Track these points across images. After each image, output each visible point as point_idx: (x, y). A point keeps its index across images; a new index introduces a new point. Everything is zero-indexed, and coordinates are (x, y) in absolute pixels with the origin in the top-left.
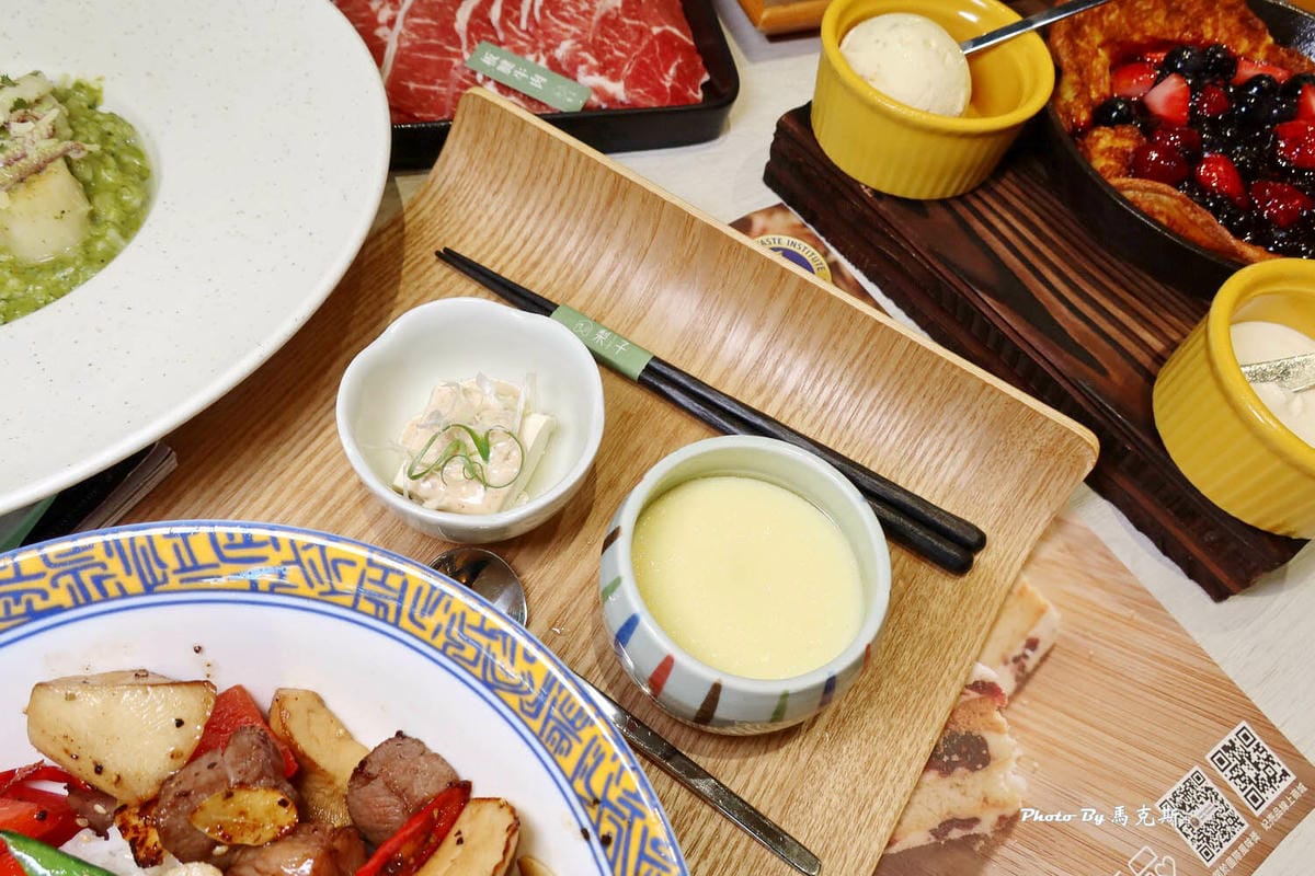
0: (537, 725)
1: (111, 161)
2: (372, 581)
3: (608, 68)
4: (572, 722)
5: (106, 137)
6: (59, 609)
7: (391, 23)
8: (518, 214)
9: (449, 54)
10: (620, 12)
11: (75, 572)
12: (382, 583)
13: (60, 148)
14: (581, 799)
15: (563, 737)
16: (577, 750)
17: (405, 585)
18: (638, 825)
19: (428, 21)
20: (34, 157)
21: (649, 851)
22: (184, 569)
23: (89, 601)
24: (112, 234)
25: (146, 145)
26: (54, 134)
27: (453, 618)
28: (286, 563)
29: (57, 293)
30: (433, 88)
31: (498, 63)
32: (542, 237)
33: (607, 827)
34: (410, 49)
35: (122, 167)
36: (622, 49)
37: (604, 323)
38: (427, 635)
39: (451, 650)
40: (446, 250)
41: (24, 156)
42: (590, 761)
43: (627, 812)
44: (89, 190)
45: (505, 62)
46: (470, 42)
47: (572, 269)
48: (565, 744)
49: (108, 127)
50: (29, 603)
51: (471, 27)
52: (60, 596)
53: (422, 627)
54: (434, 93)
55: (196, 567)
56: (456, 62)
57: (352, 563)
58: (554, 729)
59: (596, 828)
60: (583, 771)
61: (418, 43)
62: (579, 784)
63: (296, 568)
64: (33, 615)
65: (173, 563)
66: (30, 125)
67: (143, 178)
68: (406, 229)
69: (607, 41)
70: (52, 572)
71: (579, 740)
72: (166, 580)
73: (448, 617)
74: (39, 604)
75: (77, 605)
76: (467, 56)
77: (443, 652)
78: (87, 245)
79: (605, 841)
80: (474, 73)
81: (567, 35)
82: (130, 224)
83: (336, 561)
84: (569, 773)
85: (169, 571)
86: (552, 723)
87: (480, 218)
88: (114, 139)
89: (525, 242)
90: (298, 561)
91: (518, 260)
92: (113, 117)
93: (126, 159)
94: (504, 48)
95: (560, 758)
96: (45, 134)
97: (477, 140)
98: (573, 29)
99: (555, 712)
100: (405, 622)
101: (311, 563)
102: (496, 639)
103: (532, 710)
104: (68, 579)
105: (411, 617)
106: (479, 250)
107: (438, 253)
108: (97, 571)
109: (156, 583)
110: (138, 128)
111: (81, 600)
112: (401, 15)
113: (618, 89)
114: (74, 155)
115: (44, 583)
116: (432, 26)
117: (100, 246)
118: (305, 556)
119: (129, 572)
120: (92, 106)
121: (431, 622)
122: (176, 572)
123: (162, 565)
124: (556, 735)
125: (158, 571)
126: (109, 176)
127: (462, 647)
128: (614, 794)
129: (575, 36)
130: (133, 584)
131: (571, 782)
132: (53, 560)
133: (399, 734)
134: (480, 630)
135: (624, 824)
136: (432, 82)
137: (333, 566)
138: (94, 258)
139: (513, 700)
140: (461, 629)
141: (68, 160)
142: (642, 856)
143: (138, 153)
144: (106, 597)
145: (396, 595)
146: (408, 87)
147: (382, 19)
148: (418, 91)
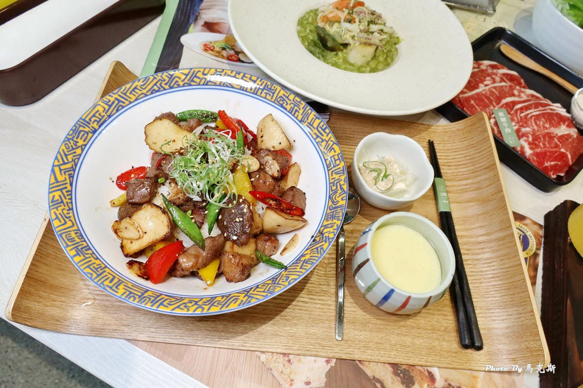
0: (329, 211)
1: (385, 56)
2: (334, 158)
3: (533, 145)
4: (335, 217)
5: (389, 51)
6: (285, 109)
7: (486, 85)
8: (460, 151)
9: (492, 104)
10: (557, 136)
11: (295, 105)
12: (335, 160)
13: (378, 44)
14: (320, 230)
15: (330, 218)
16: (330, 222)
17: (339, 164)
18: (323, 243)
19: (497, 93)
20: (372, 41)
21: (319, 249)
22: (309, 124)
23: (291, 113)
24: (368, 69)
25: (395, 60)
26: (381, 41)
27: (339, 179)
28: (325, 140)
29: (345, 69)
30: (478, 108)
31: (503, 117)
32: (459, 161)
33: (318, 239)
34: (483, 95)
35: (386, 59)
36: (544, 144)
37: (449, 194)
38: (331, 178)
39: (332, 184)
40: (432, 142)
41: (371, 40)
42: (329, 226)
43: (324, 239)
44: (374, 57)
45: (505, 119)
46: (502, 106)
47: (457, 175)
48: (329, 219)
49: (393, 50)
50: (284, 103)
51: (507, 104)
52: (288, 107)
53: (332, 175)
54: (476, 108)
55: (312, 125)
56: (492, 107)
57: (335, 152)
58: (331, 215)
59: (316, 237)
60: (326, 227)
61: (488, 95)
62: (322, 228)
63: (326, 143)
64: (282, 106)
65: (309, 121)
66: (379, 35)
67: (387, 65)
68: (429, 129)
69: (542, 139)
70: (293, 102)
71: (332, 221)
72: (305, 122)
73: (338, 178)
74: (284, 105)
75: (289, 112)
76: (496, 108)
77: (330, 183)
78: (362, 66)
79: (314, 241)
80: (493, 114)
81: (532, 127)
82: (373, 70)
83: (333, 148)
84: (323, 225)
85: (307, 121)
86: (332, 214)
87: (450, 143)
88: (391, 53)
89: (453, 159)
90: (327, 142)
91: (447, 161)
92: (396, 49)
93: (389, 59)
94: (509, 116)
95: (325, 220)
96: (379, 39)
97: (471, 125)
98: (536, 128)
99: (334, 213)
100: (330, 172)
101: (329, 144)
102: (341, 190)
103: (331, 208)
104: (293, 105)
105: (332, 172)
106: (440, 150)
107: (429, 140)
108: (298, 109)
109: (303, 121)
110: (398, 56)
111: (290, 111)
112: (491, 86)
113: (528, 152)
114: (379, 47)
115: (289, 102)
116: (496, 94)
117: (364, 69)
118: (330, 142)
119: (302, 115)
120: (395, 44)
121: (334, 176)
122: (308, 123)
123: (307, 119)
124: (330, 216)
125: (306, 119)
126: (381, 59)
127: (334, 186)
128: (326, 235)
129: (534, 130)
130: (300, 118)
131: (322, 226)
132: (295, 100)
133: (305, 193)
134: (340, 186)
135: (321, 241)
136: (479, 106)
137: (332, 149)
138: (360, 70)
139: (331, 203)
140: (337, 183)
141: (377, 47)
142: (317, 248)
143: (392, 60)
144: (294, 115)
145: (335, 165)
146: (471, 101)
147: (486, 83)
148: (472, 104)
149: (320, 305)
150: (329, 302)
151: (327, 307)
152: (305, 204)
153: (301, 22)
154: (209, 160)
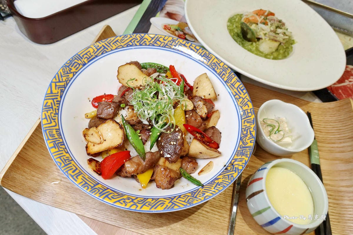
0: (239, 149)
1: (284, 50)
2: (247, 111)
4: (244, 154)
5: (287, 48)
6: (216, 72)
7: (350, 82)
8: (329, 123)
11: (223, 70)
12: (248, 113)
13: (282, 41)
14: (231, 162)
15: (240, 154)
16: (239, 157)
17: (250, 116)
18: (234, 172)
20: (278, 39)
21: (230, 176)
22: (232, 84)
23: (219, 75)
24: (272, 57)
25: (290, 54)
26: (284, 39)
27: (250, 127)
28: (242, 97)
29: (256, 54)
30: (344, 96)
32: (328, 130)
33: (229, 168)
34: (348, 87)
35: (284, 52)
37: (319, 152)
38: (243, 125)
39: (243, 130)
40: (310, 113)
41: (277, 38)
42: (239, 160)
43: (234, 169)
44: (277, 50)
47: (326, 140)
48: (239, 155)
49: (290, 47)
50: (215, 68)
52: (218, 71)
53: (244, 123)
54: (342, 96)
55: (233, 86)
57: (249, 107)
58: (241, 152)
59: (228, 167)
60: (236, 160)
61: (351, 88)
62: (233, 161)
63: (242, 99)
64: (214, 69)
65: (232, 82)
66: (283, 35)
67: (285, 57)
68: (308, 105)
70: (222, 68)
71: (242, 157)
72: (228, 83)
73: (249, 126)
74: (216, 69)
75: (218, 74)
77: (242, 129)
78: (267, 55)
79: (226, 169)
82: (275, 58)
83: (247, 104)
84: (234, 158)
85: (230, 83)
86: (241, 151)
87: (322, 116)
88: (288, 49)
89: (324, 127)
90: (243, 99)
91: (319, 128)
92: (292, 47)
93: (286, 53)
95: (236, 155)
96: (283, 38)
97: (339, 106)
99: (244, 151)
100: (243, 120)
101: (245, 101)
102: (250, 135)
103: (241, 147)
104: (222, 70)
105: (245, 121)
106: (315, 120)
107: (308, 112)
108: (225, 73)
109: (227, 82)
110: (293, 52)
111: (219, 74)
114: (282, 44)
115: (219, 68)
117: (269, 56)
118: (245, 99)
119: (227, 77)
120: (292, 44)
121: (246, 124)
122: (231, 84)
123: (231, 81)
124: (240, 153)
125: (230, 81)
126: (281, 52)
127: (245, 131)
128: (236, 166)
130: (225, 79)
131: (233, 159)
132: (224, 67)
133: (221, 133)
134: (250, 132)
135: (232, 170)
136: (344, 94)
137: (246, 104)
138: (266, 56)
139: (241, 143)
140: (247, 129)
141: (280, 44)
142: (228, 175)
143: (288, 54)
144: (221, 77)
145: (247, 116)
146: (339, 90)
147: (350, 80)
148: (340, 93)
149: (218, 216)
150: (225, 215)
151: (223, 219)
152: (220, 140)
153: (230, 20)
154: (159, 97)
